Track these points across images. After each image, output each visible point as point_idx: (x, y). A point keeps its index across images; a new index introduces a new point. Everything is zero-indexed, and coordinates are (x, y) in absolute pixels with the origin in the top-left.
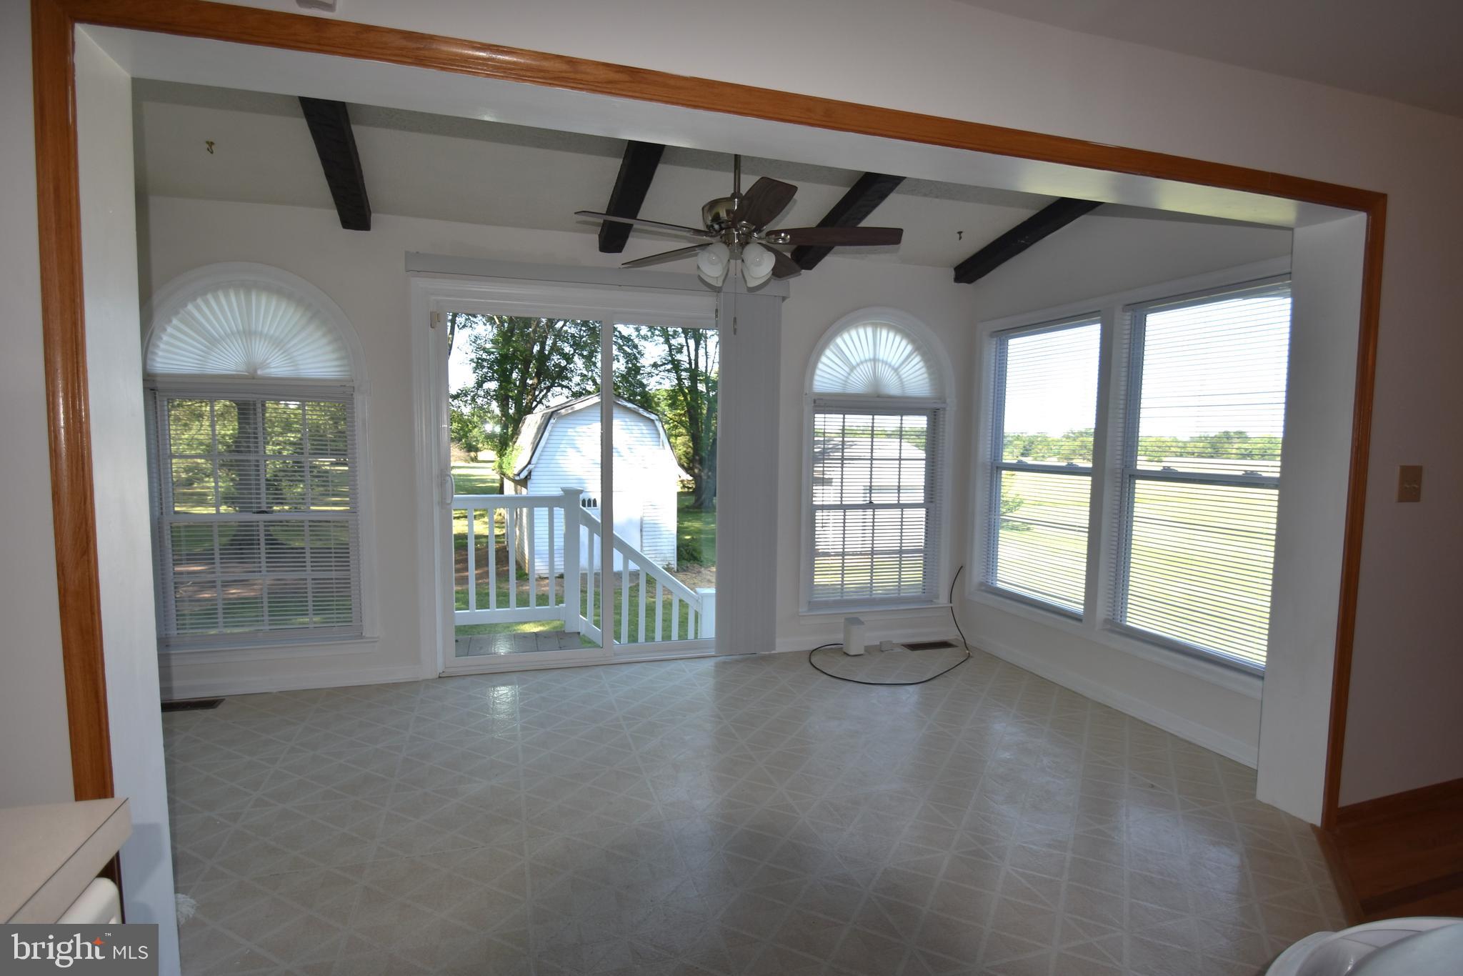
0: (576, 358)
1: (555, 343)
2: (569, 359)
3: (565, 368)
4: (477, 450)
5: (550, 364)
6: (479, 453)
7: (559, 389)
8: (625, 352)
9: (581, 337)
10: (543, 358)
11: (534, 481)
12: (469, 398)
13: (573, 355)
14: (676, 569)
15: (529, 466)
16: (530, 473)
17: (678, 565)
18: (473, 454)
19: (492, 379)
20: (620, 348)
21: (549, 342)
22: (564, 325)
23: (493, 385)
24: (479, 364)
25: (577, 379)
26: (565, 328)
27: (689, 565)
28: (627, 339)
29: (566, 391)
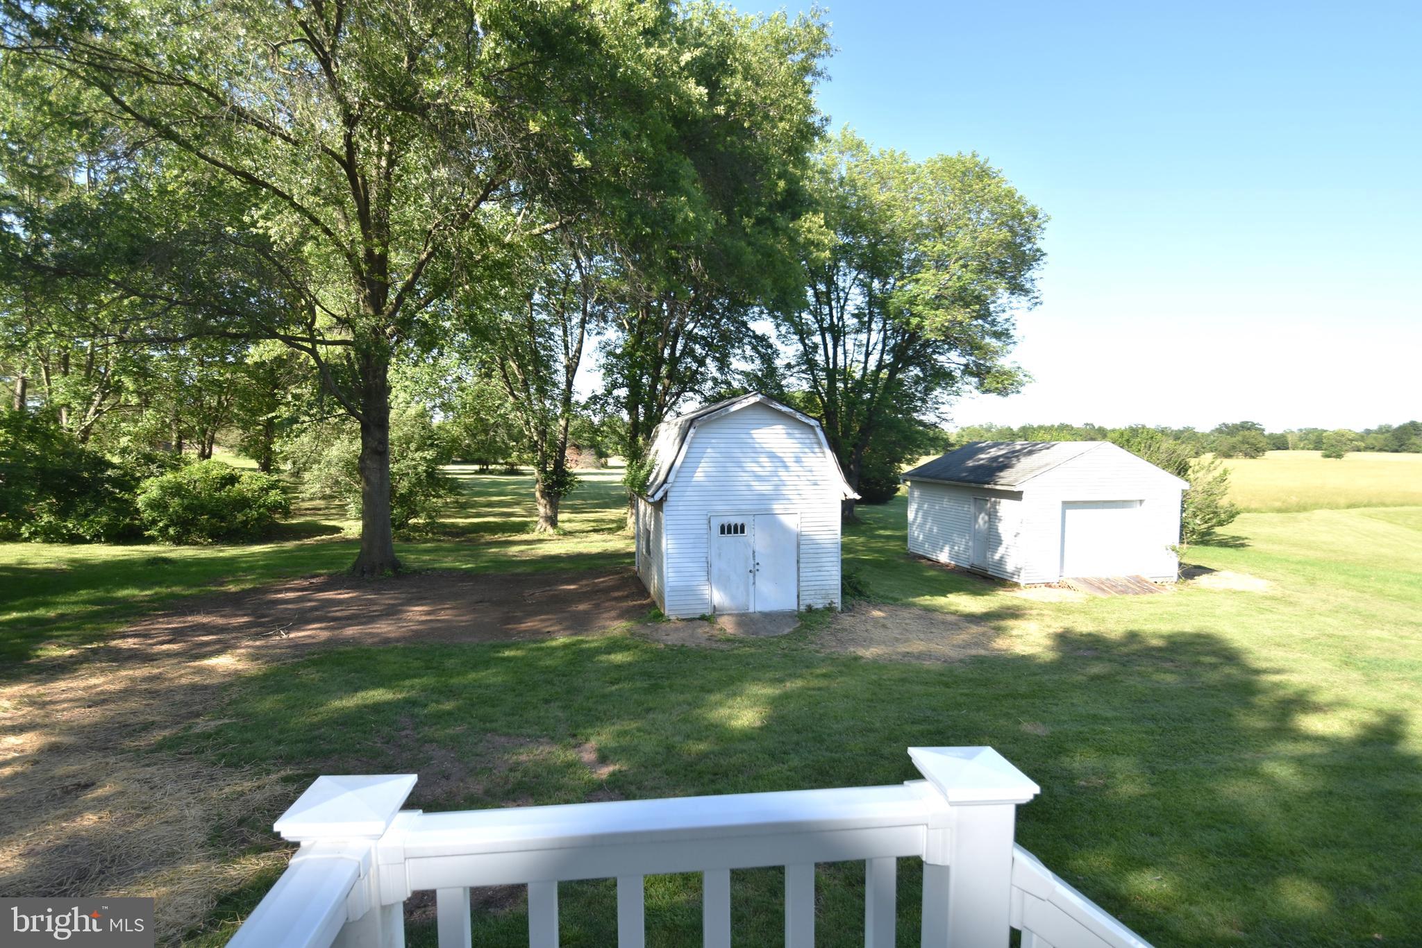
0: (708, 361)
1: (685, 346)
2: (701, 362)
3: (696, 372)
4: (607, 456)
5: (681, 368)
6: (609, 459)
7: (691, 394)
8: (758, 352)
9: (713, 339)
10: (674, 361)
11: (670, 504)
12: (598, 406)
13: (705, 357)
14: (840, 609)
15: (665, 486)
16: (666, 494)
17: (843, 603)
18: (603, 460)
19: (622, 385)
20: (754, 348)
21: (679, 346)
22: (695, 327)
23: (623, 392)
24: (609, 370)
25: (710, 384)
26: (696, 331)
27: (854, 602)
28: (762, 339)
29: (698, 398)
